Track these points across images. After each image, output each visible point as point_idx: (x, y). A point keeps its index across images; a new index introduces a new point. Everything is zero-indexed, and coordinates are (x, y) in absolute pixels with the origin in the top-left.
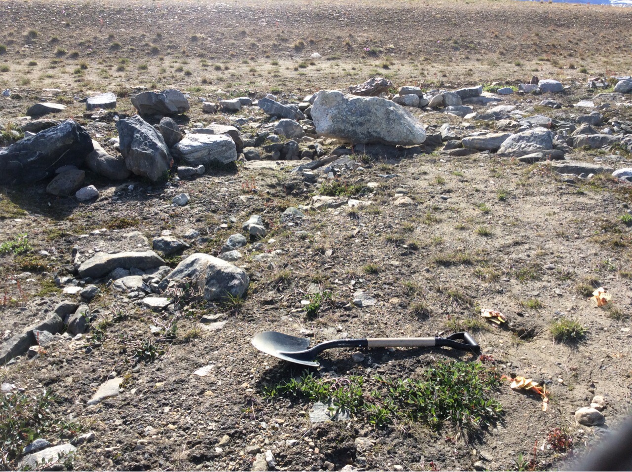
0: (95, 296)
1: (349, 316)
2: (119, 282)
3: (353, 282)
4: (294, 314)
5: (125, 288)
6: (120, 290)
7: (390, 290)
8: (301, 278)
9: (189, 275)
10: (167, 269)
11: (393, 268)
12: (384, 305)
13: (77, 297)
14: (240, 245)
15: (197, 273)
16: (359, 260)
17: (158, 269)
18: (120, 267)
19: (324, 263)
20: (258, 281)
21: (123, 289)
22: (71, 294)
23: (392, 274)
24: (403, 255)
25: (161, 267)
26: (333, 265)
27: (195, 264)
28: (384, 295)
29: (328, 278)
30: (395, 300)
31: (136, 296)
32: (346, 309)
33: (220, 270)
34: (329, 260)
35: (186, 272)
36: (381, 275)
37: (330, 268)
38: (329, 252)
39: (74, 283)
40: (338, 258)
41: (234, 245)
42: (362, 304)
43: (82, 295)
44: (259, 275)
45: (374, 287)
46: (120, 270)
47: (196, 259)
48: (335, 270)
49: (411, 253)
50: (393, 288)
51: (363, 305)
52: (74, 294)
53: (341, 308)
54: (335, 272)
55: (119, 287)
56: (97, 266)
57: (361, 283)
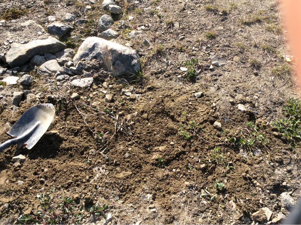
0: (31, 83)
1: (216, 75)
2: (42, 67)
3: (204, 48)
4: (181, 79)
5: (50, 72)
6: (47, 74)
7: (229, 51)
8: (170, 49)
9: (95, 57)
10: (71, 51)
11: (222, 32)
12: (232, 63)
13: (19, 86)
14: (111, 24)
15: (102, 56)
16: (198, 29)
17: (64, 52)
18: (37, 55)
19: (178, 35)
20: (144, 55)
21: (49, 73)
22: (14, 85)
23: (224, 37)
24: (223, 20)
25: (65, 50)
26: (184, 35)
27: (96, 48)
28: (228, 55)
29: (188, 47)
30: (236, 58)
31: (64, 79)
32: (212, 70)
33: (121, 53)
34: (179, 31)
35: (91, 55)
36: (218, 39)
37: (184, 38)
38: (177, 25)
39: (8, 73)
40: (185, 28)
41: (106, 25)
42: (218, 65)
43: (22, 84)
44: (142, 50)
45: (219, 50)
46: (38, 58)
47: (95, 44)
48: (187, 39)
49: (226, 18)
50: (231, 49)
51: (219, 65)
52: (16, 85)
53: (208, 69)
54: (189, 41)
55: (45, 72)
56: (20, 57)
57: (210, 48)
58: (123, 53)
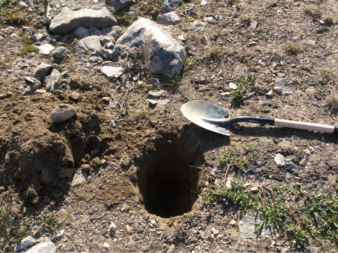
0: (64, 57)
1: (270, 105)
2: (81, 42)
3: (275, 64)
4: (223, 97)
5: (87, 49)
6: (83, 51)
7: (307, 77)
8: (229, 55)
9: (137, 45)
10: (118, 30)
11: (310, 48)
12: (301, 95)
13: (50, 57)
14: (177, 5)
15: (143, 45)
16: (280, 36)
17: (112, 29)
18: (82, 26)
19: (249, 38)
20: (193, 56)
21: (86, 51)
22: (45, 55)
23: (309, 57)
24: (319, 32)
25: (114, 27)
26: (257, 41)
27: (141, 34)
28: (302, 82)
29: (253, 58)
30: (311, 90)
31: (96, 61)
32: (269, 97)
33: (162, 48)
34: (253, 34)
35: (134, 41)
36: (300, 56)
37: (254, 44)
38: (254, 25)
39: (47, 40)
40: (262, 32)
41: (172, 6)
42: (281, 92)
43: (54, 56)
44: (194, 49)
45: (293, 72)
46: (81, 30)
47: (142, 29)
48: (258, 47)
49: (326, 30)
50: (310, 75)
51: (283, 93)
52: (48, 55)
53: (264, 95)
54: (259, 51)
55: (82, 48)
56: (63, 25)
57: (282, 66)
58: (164, 49)
